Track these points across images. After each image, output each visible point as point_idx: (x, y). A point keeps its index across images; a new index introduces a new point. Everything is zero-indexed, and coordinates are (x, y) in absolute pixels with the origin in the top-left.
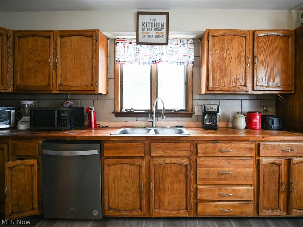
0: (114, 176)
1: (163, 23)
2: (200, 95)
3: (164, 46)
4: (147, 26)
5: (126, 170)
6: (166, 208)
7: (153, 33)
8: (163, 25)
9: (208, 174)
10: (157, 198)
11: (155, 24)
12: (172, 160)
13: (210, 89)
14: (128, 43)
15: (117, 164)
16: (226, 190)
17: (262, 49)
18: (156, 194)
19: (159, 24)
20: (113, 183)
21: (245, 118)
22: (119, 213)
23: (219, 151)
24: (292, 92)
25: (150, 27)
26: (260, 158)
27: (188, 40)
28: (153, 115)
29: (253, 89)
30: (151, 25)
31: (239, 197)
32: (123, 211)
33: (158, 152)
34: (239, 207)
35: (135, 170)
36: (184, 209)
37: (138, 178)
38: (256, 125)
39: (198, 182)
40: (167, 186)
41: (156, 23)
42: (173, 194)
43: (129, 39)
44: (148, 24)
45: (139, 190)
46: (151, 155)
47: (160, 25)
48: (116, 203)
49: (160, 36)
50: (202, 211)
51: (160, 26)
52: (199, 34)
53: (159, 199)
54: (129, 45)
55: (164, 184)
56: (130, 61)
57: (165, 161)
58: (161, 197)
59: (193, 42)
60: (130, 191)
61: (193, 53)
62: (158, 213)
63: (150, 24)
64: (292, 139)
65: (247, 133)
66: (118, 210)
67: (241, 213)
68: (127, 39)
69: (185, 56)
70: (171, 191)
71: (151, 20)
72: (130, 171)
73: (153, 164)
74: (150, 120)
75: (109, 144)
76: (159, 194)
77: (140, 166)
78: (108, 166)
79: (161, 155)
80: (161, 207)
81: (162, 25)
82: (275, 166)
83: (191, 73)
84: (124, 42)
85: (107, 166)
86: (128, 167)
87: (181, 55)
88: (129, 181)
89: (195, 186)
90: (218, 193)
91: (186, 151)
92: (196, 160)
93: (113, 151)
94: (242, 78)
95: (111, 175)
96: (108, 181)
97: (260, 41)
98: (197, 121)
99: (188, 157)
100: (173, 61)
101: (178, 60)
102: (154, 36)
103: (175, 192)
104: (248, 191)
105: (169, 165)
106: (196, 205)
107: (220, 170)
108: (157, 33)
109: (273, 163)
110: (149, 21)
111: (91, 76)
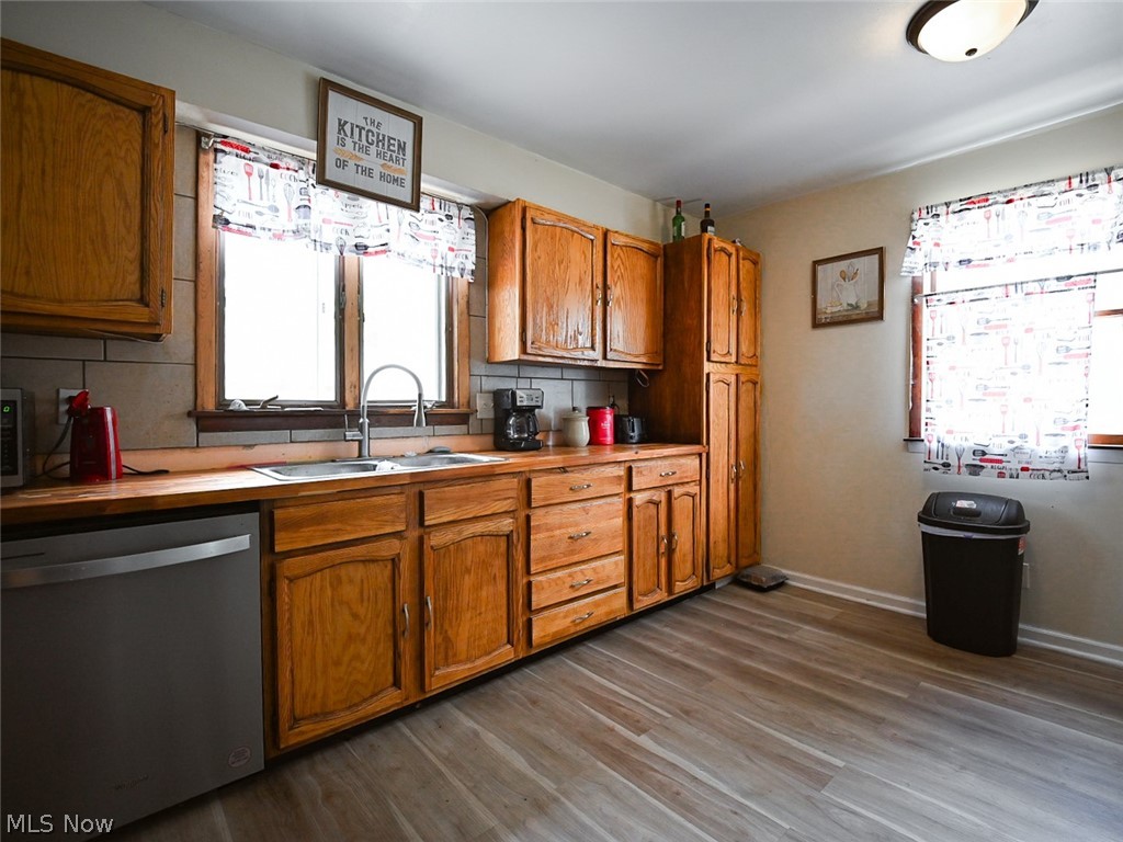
0: (311, 611)
1: (405, 143)
2: (489, 362)
3: (407, 212)
4: (352, 134)
5: (351, 581)
6: (463, 656)
7: (372, 160)
8: (404, 150)
9: (551, 545)
10: (440, 639)
11: (381, 138)
12: (479, 527)
13: (529, 351)
14: (266, 164)
15: (321, 570)
16: (582, 571)
17: (619, 273)
18: (439, 628)
19: (392, 141)
20: (308, 633)
21: (589, 421)
22: (333, 722)
23: (571, 489)
24: (660, 368)
25: (364, 142)
26: (632, 495)
27: (460, 206)
28: (361, 420)
29: (605, 358)
30: (367, 136)
31: (604, 582)
32: (343, 710)
33: (444, 513)
34: (604, 601)
35: (382, 574)
36: (505, 644)
37: (390, 597)
38: (605, 436)
39: (533, 569)
40: (466, 597)
41: (384, 136)
42: (480, 614)
43: (269, 151)
44: (356, 131)
45: (390, 631)
46: (427, 523)
47: (394, 145)
48: (320, 695)
49: (396, 180)
50: (542, 634)
51: (396, 148)
52: (491, 201)
53: (447, 640)
54: (268, 171)
55: (458, 595)
56: (270, 230)
57: (460, 532)
58: (449, 632)
59: (472, 216)
60: (364, 640)
61: (474, 247)
62: (444, 677)
63: (364, 133)
64: (674, 453)
65: (591, 452)
66: (325, 714)
67: (608, 613)
68: (259, 148)
69: (451, 249)
70: (475, 608)
71: (369, 121)
72: (365, 582)
73: (432, 547)
74: (354, 436)
75: (292, 510)
76: (446, 626)
77: (395, 561)
78: (291, 580)
79: (451, 518)
80: (450, 660)
81: (402, 147)
82: (652, 506)
83: (465, 299)
84: (247, 156)
85: (287, 582)
86: (358, 572)
87: (443, 248)
88: (361, 611)
89: (525, 581)
90: (570, 584)
91: (509, 498)
92: (528, 518)
93: (306, 531)
94: (586, 330)
95: (298, 609)
96: (291, 630)
97: (616, 256)
98: (482, 434)
99: (512, 515)
100: (421, 258)
101: (434, 257)
102: (376, 174)
103: (483, 609)
104: (616, 563)
105: (469, 542)
106: (529, 624)
107: (572, 531)
108: (383, 166)
109: (650, 502)
110: (363, 124)
111: (137, 264)
